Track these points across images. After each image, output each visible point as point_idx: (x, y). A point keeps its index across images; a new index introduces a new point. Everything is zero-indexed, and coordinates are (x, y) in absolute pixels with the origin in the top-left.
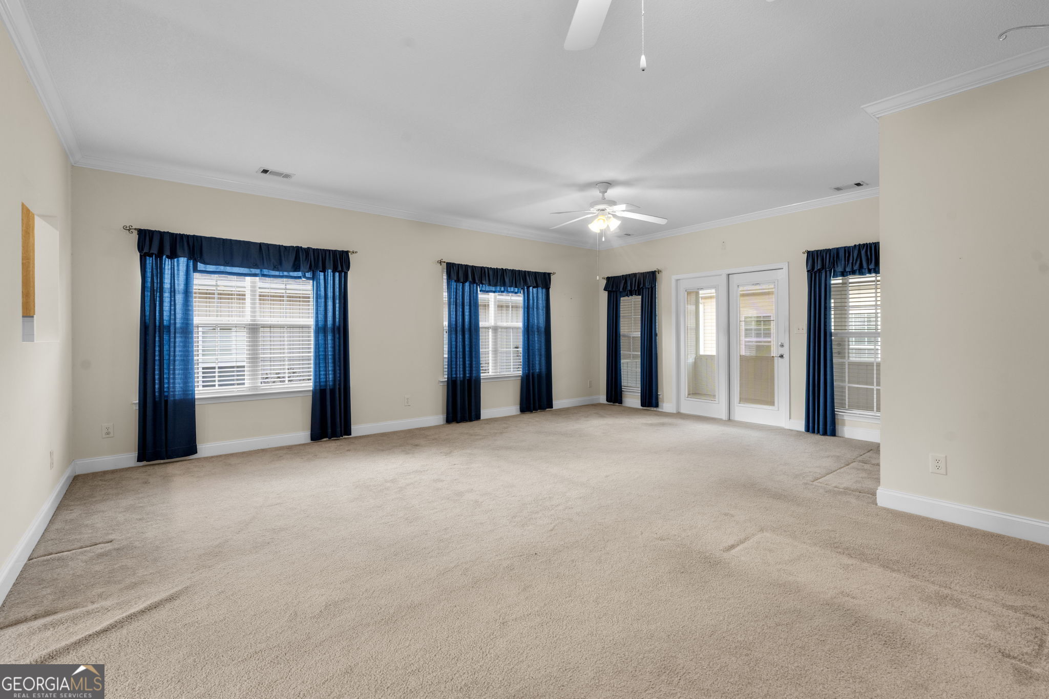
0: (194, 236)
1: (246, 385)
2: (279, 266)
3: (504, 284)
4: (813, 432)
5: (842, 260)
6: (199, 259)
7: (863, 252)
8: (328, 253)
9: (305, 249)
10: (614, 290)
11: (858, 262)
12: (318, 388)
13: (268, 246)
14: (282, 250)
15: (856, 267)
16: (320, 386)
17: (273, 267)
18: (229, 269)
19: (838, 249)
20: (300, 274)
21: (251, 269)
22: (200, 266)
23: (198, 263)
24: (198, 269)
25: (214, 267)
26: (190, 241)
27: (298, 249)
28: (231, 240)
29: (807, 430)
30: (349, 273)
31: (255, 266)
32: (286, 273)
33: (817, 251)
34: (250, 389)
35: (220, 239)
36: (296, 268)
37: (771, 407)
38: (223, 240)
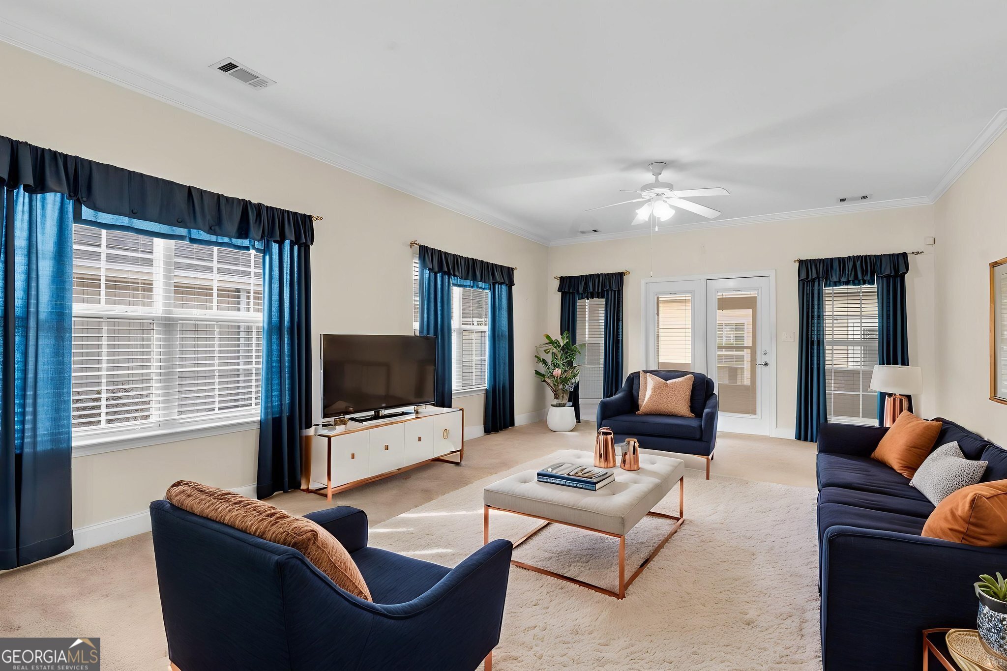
0: (76, 158)
1: (153, 419)
2: (217, 228)
3: (474, 279)
4: (806, 440)
5: (836, 269)
6: (85, 199)
7: (858, 264)
8: (286, 215)
9: (255, 204)
10: (571, 291)
11: (853, 273)
12: (270, 417)
13: (201, 192)
14: (223, 202)
15: (851, 278)
16: (273, 413)
17: (207, 228)
18: (138, 224)
19: (832, 259)
20: (246, 243)
21: (174, 228)
22: (87, 213)
23: (84, 207)
24: (83, 217)
25: (111, 216)
26: (69, 165)
27: (245, 205)
28: (142, 175)
29: (799, 437)
30: (312, 248)
31: (180, 223)
32: (226, 240)
33: (810, 260)
34: (160, 425)
35: (123, 170)
36: (243, 233)
37: (753, 416)
38: (130, 172)
